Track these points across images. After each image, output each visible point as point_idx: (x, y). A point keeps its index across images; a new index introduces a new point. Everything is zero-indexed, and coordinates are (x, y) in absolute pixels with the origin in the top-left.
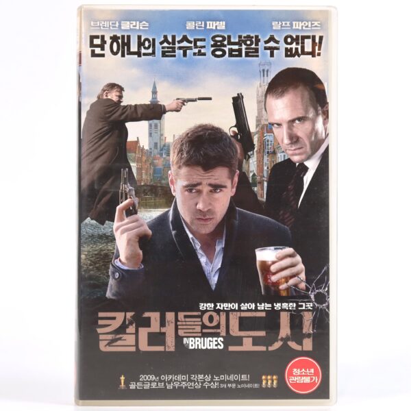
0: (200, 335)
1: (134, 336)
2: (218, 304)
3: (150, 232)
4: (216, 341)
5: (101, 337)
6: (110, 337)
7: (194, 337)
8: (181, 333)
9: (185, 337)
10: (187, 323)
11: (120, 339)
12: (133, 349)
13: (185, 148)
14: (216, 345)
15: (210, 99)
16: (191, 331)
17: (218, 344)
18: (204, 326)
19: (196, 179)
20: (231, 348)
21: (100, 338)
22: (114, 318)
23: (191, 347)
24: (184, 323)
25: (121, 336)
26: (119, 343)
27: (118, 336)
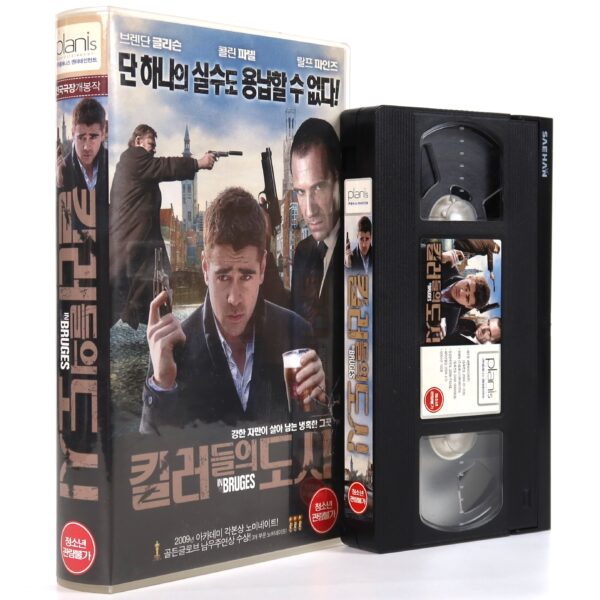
0: (233, 472)
1: (168, 484)
2: (249, 429)
3: (184, 337)
4: (249, 479)
5: (135, 490)
6: (143, 489)
7: (228, 477)
8: (215, 473)
9: (219, 477)
10: (221, 459)
11: (153, 490)
12: (167, 503)
13: (217, 221)
14: (249, 485)
15: (240, 154)
16: (223, 469)
17: (251, 482)
18: (237, 461)
19: (227, 262)
20: (263, 486)
21: (134, 492)
22: (146, 462)
23: (225, 491)
24: (217, 459)
25: (154, 485)
26: (153, 496)
27: (152, 487)
